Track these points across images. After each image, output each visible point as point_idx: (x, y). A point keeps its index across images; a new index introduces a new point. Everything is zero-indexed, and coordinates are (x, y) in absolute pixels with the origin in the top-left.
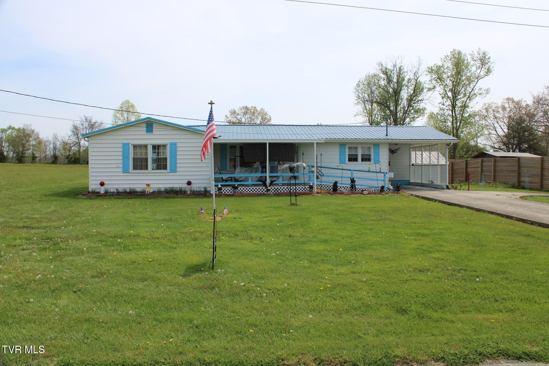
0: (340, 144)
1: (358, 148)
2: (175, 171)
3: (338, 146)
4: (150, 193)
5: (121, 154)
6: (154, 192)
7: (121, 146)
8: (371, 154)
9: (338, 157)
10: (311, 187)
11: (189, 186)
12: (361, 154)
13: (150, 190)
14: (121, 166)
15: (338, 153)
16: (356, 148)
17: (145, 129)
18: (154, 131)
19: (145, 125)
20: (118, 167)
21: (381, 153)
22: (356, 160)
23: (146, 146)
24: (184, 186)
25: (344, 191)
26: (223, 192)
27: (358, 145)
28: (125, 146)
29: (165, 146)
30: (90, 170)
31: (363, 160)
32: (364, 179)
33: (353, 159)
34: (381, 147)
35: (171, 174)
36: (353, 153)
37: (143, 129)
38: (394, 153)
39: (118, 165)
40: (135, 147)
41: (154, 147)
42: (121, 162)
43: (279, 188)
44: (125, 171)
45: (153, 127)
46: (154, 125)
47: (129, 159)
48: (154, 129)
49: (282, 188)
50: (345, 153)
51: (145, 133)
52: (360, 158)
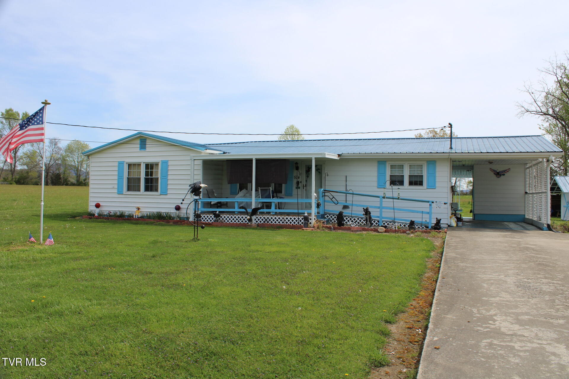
0: (378, 162)
1: (404, 166)
2: (165, 194)
3: (376, 164)
4: (138, 217)
5: (116, 173)
6: (142, 217)
7: (117, 164)
8: (423, 174)
9: (375, 179)
10: (306, 219)
11: (177, 212)
12: (409, 174)
13: (138, 214)
14: (116, 186)
15: (375, 174)
16: (402, 167)
17: (139, 146)
18: (147, 148)
19: (138, 141)
20: (113, 188)
21: (437, 174)
22: (401, 183)
23: (139, 165)
24: (172, 211)
25: (352, 226)
26: (202, 220)
27: (404, 162)
28: (121, 164)
29: (157, 164)
30: (91, 191)
31: (411, 183)
32: (403, 210)
33: (397, 181)
34: (438, 164)
35: (162, 197)
36: (397, 173)
37: (137, 145)
38: (501, 175)
39: (113, 186)
40: (130, 165)
41: (147, 166)
42: (116, 182)
43: (270, 218)
44: (120, 193)
45: (147, 144)
46: (148, 142)
47: (123, 179)
48: (147, 146)
49: (274, 218)
50: (385, 173)
51: (138, 150)
52: (406, 181)
